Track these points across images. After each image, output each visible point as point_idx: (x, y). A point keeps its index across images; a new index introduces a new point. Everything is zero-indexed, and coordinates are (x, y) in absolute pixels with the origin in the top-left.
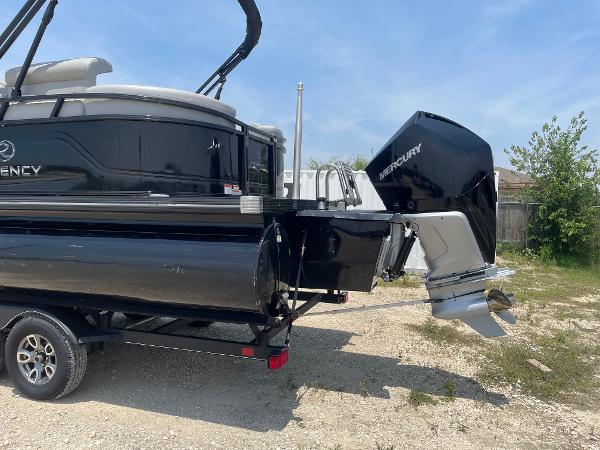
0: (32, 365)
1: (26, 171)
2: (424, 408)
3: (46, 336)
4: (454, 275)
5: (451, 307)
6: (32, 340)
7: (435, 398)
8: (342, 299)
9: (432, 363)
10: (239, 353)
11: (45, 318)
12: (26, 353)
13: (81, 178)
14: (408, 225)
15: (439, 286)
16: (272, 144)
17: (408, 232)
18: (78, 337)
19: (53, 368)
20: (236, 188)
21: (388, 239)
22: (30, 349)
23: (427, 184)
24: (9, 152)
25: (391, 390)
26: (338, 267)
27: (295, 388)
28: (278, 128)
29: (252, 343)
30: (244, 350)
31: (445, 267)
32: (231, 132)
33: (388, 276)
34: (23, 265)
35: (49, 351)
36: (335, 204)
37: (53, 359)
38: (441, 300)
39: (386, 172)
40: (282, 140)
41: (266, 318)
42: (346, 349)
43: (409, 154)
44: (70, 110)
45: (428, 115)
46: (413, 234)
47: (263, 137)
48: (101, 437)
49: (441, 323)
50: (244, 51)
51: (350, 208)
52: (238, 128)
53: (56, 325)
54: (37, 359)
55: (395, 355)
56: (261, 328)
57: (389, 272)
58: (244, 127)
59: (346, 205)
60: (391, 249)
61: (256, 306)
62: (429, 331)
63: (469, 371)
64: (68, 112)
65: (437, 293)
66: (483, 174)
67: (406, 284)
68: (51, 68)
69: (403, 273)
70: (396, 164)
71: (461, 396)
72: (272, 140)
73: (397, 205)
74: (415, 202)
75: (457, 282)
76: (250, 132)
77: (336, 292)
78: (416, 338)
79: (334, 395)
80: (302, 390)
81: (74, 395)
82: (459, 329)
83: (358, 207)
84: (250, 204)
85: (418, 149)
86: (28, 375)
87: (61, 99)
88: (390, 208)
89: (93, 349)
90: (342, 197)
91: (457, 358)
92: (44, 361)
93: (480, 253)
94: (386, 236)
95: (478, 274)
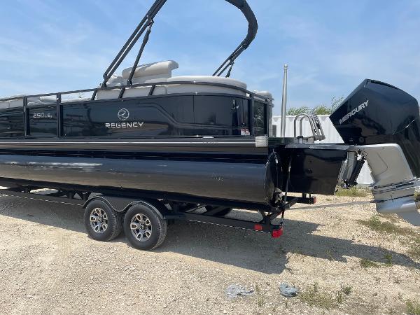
0: (138, 231)
1: (135, 125)
2: (370, 269)
3: (146, 214)
4: (392, 185)
5: (390, 206)
6: (139, 217)
7: (379, 264)
8: (312, 201)
9: (376, 245)
10: (253, 228)
11: (146, 205)
12: (135, 224)
13: (165, 128)
14: (360, 152)
15: (381, 192)
16: (266, 103)
17: (359, 157)
18: (163, 216)
19: (150, 232)
20: (247, 131)
21: (346, 162)
22: (137, 222)
23: (372, 124)
24: (126, 115)
25: (348, 258)
26: (310, 180)
27: (285, 253)
28: (270, 92)
29: (261, 223)
30: (256, 226)
31: (385, 179)
32: (244, 98)
33: (345, 185)
34: (135, 176)
35: (148, 222)
36: (307, 139)
37: (150, 228)
38: (383, 201)
39: (344, 119)
40: (272, 100)
41: (270, 208)
42: (315, 233)
43: (360, 107)
44: (159, 91)
45: (373, 82)
46: (363, 158)
47: (261, 99)
48: (180, 270)
49: (383, 220)
50: (246, 44)
51: (317, 142)
52: (248, 95)
53: (151, 208)
54: (141, 227)
55: (350, 238)
56: (267, 213)
57: (347, 183)
58: (252, 94)
59: (315, 140)
60: (347, 168)
61: (265, 200)
62: (373, 225)
63: (402, 250)
64: (157, 92)
65: (379, 197)
66: (412, 118)
67: (355, 194)
68: (147, 69)
69: (356, 184)
70: (350, 114)
71: (397, 264)
72: (266, 100)
73: (351, 140)
74: (365, 137)
75: (393, 189)
76: (255, 97)
77: (308, 196)
78: (364, 229)
79: (309, 259)
80: (289, 254)
81: (160, 248)
82: (397, 224)
83: (323, 141)
84: (261, 141)
85: (366, 103)
86: (136, 236)
87: (154, 85)
88: (347, 142)
89: (170, 223)
90: (312, 135)
91: (395, 242)
92: (145, 229)
93: (410, 170)
94: (345, 160)
95: (409, 184)
